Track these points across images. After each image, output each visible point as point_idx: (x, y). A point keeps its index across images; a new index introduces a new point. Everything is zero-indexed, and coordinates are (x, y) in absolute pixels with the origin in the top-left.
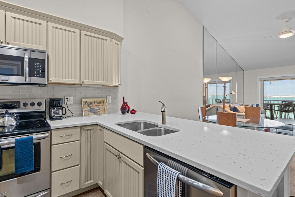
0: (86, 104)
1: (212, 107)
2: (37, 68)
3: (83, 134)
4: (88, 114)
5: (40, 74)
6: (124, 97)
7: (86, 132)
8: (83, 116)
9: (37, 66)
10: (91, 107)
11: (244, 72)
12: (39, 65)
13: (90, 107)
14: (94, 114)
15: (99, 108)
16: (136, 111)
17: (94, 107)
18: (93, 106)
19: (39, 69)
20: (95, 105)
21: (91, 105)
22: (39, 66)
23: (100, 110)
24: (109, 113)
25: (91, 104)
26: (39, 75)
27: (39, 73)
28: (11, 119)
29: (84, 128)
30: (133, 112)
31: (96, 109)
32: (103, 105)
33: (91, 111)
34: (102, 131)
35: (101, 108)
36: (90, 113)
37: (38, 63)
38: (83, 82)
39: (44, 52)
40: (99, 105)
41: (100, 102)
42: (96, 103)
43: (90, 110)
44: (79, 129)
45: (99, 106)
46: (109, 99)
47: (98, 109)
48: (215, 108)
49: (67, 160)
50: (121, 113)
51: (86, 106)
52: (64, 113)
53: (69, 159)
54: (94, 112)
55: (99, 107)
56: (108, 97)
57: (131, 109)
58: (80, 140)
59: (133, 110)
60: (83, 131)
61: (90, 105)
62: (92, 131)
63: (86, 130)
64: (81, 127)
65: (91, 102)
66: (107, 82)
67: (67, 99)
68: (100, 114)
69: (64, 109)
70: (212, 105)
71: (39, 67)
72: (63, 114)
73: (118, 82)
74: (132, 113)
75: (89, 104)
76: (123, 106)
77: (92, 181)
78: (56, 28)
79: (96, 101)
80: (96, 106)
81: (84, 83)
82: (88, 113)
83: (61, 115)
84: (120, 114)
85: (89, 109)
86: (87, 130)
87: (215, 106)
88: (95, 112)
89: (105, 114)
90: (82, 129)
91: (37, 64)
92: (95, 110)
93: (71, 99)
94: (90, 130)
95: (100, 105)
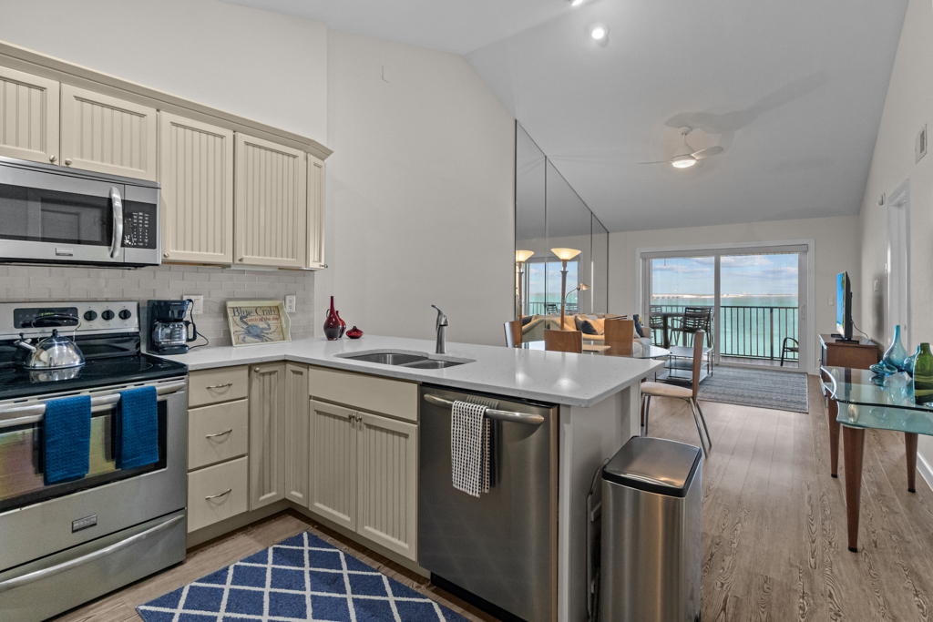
0: (237, 314)
1: (537, 324)
2: (138, 227)
3: (256, 383)
4: (244, 341)
5: (146, 241)
6: (332, 298)
7: (262, 378)
8: (231, 345)
9: (138, 219)
10: (250, 323)
11: (610, 235)
12: (144, 216)
13: (246, 323)
14: (257, 340)
15: (269, 325)
16: (361, 332)
17: (255, 323)
18: (254, 320)
19: (143, 227)
20: (258, 317)
21: (249, 318)
22: (144, 220)
23: (271, 330)
24: (294, 337)
25: (249, 314)
26: (143, 242)
27: (143, 238)
28: (67, 351)
29: (258, 369)
30: (355, 334)
31: (261, 326)
32: (278, 318)
33: (248, 332)
34: (301, 373)
35: (273, 324)
36: (249, 339)
37: (141, 214)
38: (240, 260)
39: (154, 187)
40: (268, 317)
41: (270, 310)
42: (260, 312)
43: (247, 329)
44: (245, 372)
45: (269, 319)
46: (291, 303)
47: (266, 326)
48: (542, 325)
49: (220, 443)
50: (325, 336)
51: (237, 318)
52: (191, 336)
53: (226, 439)
54: (258, 336)
55: (269, 322)
56: (288, 298)
57: (349, 328)
58: (249, 397)
59: (355, 329)
60: (254, 375)
61: (246, 317)
62: (273, 376)
63: (261, 374)
64: (251, 367)
65: (248, 309)
66: (294, 260)
67: (190, 301)
68: (272, 340)
69: (191, 326)
70: (536, 318)
71: (143, 224)
72: (188, 340)
73: (320, 260)
74: (352, 337)
75: (244, 315)
76: (330, 319)
77: (273, 494)
78: (177, 125)
79: (260, 307)
80: (261, 320)
81: (244, 262)
82: (242, 337)
83: (183, 342)
84: (323, 340)
85: (245, 326)
86: (263, 374)
87: (541, 321)
88: (260, 336)
89: (284, 339)
90: (253, 372)
91: (138, 216)
92: (259, 331)
93: (199, 301)
94: (270, 373)
95: (271, 317)
